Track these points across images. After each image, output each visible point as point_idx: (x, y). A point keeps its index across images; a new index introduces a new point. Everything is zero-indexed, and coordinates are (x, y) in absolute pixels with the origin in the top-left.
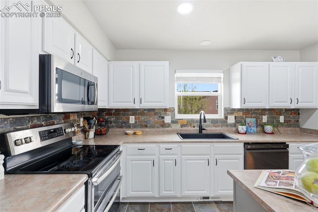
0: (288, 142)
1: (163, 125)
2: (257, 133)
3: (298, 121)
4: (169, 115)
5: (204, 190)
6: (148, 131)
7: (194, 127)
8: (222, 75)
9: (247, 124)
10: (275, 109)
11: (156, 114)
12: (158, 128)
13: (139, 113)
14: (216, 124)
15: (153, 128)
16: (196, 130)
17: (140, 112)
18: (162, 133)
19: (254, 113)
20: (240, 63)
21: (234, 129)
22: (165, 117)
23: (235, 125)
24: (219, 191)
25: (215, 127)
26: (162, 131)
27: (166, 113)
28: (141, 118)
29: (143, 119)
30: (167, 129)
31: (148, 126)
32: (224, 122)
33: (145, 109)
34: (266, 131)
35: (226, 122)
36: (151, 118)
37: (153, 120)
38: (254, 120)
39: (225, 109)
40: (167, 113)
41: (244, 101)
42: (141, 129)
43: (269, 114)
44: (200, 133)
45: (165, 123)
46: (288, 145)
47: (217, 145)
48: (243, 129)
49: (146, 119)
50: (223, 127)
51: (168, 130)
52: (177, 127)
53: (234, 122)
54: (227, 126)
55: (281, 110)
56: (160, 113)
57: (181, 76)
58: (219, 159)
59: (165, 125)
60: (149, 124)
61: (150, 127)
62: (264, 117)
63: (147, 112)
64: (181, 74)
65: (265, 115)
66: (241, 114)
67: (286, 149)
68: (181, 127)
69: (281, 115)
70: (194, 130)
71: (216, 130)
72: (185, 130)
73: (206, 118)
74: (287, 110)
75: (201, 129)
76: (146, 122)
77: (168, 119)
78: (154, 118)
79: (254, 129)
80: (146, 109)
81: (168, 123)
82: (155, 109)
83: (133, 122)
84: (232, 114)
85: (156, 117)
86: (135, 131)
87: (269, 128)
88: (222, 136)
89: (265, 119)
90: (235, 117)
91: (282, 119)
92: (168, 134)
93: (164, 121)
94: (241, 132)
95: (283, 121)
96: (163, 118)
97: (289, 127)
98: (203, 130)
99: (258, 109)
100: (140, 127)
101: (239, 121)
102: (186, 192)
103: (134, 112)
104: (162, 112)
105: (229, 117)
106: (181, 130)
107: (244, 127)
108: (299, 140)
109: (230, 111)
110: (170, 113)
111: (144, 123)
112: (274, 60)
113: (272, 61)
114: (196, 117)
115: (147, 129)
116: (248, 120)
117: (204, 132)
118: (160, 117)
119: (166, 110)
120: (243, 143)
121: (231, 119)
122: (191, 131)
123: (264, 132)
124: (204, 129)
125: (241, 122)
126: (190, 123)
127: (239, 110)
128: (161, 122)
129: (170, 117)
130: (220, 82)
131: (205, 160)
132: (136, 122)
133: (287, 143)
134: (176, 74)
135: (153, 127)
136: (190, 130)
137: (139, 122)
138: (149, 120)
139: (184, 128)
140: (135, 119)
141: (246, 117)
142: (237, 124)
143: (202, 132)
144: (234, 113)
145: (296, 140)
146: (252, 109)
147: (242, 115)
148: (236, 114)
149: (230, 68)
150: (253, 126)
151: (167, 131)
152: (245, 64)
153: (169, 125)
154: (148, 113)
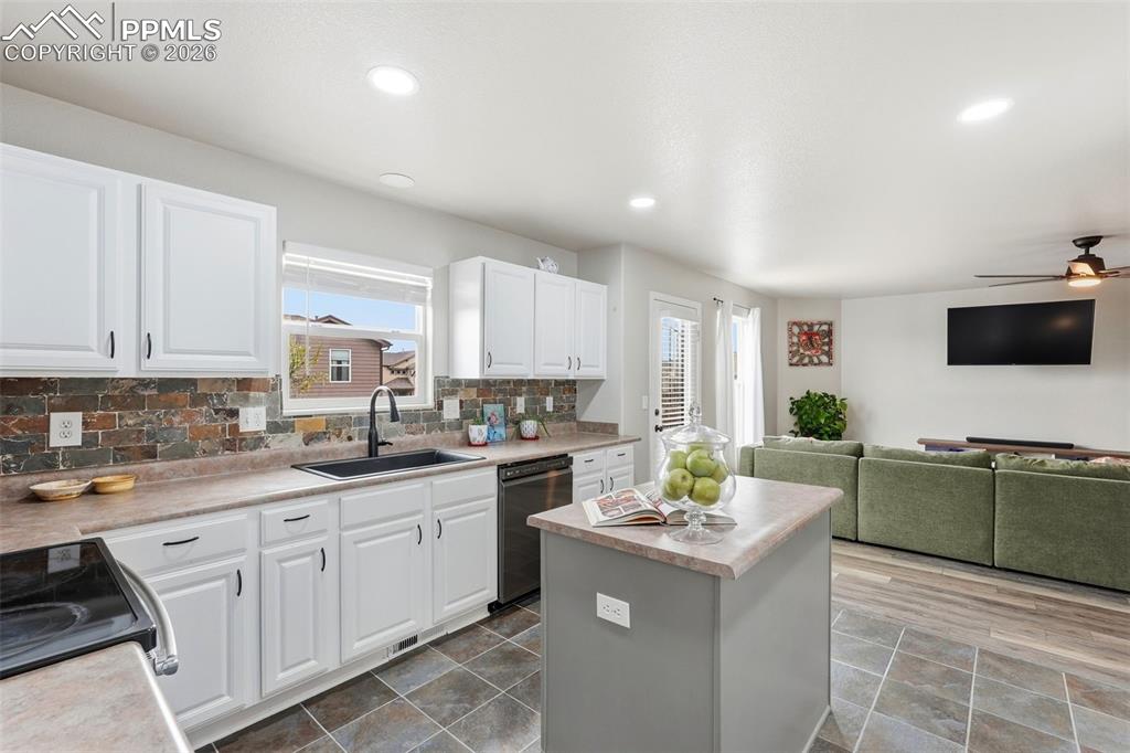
0: (572, 451)
1: (235, 441)
2: (506, 441)
3: (574, 407)
4: (258, 402)
5: (408, 620)
6: (161, 474)
7: (350, 439)
8: (429, 283)
9: (486, 419)
10: (538, 381)
11: (198, 400)
12: (213, 453)
13: (106, 397)
14: (414, 425)
15: (187, 457)
16: (358, 448)
17: (117, 393)
18: (228, 473)
19: (500, 391)
20: (481, 259)
21: (458, 435)
22: (241, 411)
23: (458, 425)
24: (446, 608)
25: (412, 433)
26: (232, 466)
27: (246, 398)
28: (121, 417)
29: (130, 422)
30: (247, 454)
31: (159, 449)
32: (433, 418)
33: (144, 380)
34: (524, 435)
35: (439, 417)
36: (176, 419)
37: (187, 425)
38: (500, 407)
39: (438, 382)
40: (252, 394)
41: (487, 359)
42: (120, 469)
43: (528, 392)
44: (370, 456)
45: (242, 434)
46: (572, 458)
47: (438, 481)
48: (480, 432)
49: (150, 422)
50: (433, 433)
51: (256, 457)
52: (292, 443)
53: (458, 417)
54: (442, 428)
55: (548, 382)
56: (219, 396)
57: (305, 265)
58: (445, 520)
59: (244, 439)
60: (166, 442)
61: (171, 455)
62: (518, 398)
63: (155, 392)
64: (306, 258)
65: (521, 395)
66: (473, 393)
67: (567, 467)
68: (307, 444)
69: (548, 395)
70: (350, 450)
71: (413, 443)
72: (321, 454)
73: (399, 406)
74: (558, 383)
75: (374, 443)
76: (151, 435)
77: (253, 419)
78: (189, 418)
79: (501, 431)
80: (152, 381)
81: (256, 433)
82: (196, 379)
83: (76, 440)
84: (453, 393)
85: (200, 412)
86: (96, 480)
87: (530, 427)
88: (433, 458)
89: (521, 404)
90: (461, 402)
91: (549, 403)
92: (258, 472)
93: (236, 426)
94: (476, 443)
95: (551, 410)
96: (234, 413)
97: (561, 421)
98: (380, 448)
99: (508, 382)
100: (115, 461)
101: (470, 414)
102: (357, 645)
103: (80, 393)
104: (230, 390)
105: (446, 403)
106: (305, 455)
107: (484, 428)
108: (586, 446)
109: (448, 387)
110: (263, 394)
111: (139, 440)
112: (541, 265)
113: (538, 268)
114: (358, 405)
115: (157, 466)
116: (489, 409)
117: (383, 451)
118: (217, 411)
119: (244, 385)
120: (496, 468)
121: (452, 410)
122: (342, 454)
123: (520, 438)
124: (384, 443)
125: (473, 416)
126: (337, 425)
127: (470, 384)
128: (224, 430)
129: (262, 410)
130: (422, 301)
131: (410, 529)
132: (88, 440)
133: (570, 455)
134: (287, 254)
135: (188, 453)
136: (337, 450)
137: (107, 436)
138: (165, 424)
139: (317, 446)
140: (85, 424)
141: (484, 402)
142: (465, 422)
143: (380, 454)
144: (457, 391)
145: (582, 446)
146: (495, 381)
147: (475, 397)
148: (462, 395)
149: (448, 266)
150: (498, 426)
151: (252, 462)
152: (492, 264)
153: (258, 441)
154: (162, 398)
